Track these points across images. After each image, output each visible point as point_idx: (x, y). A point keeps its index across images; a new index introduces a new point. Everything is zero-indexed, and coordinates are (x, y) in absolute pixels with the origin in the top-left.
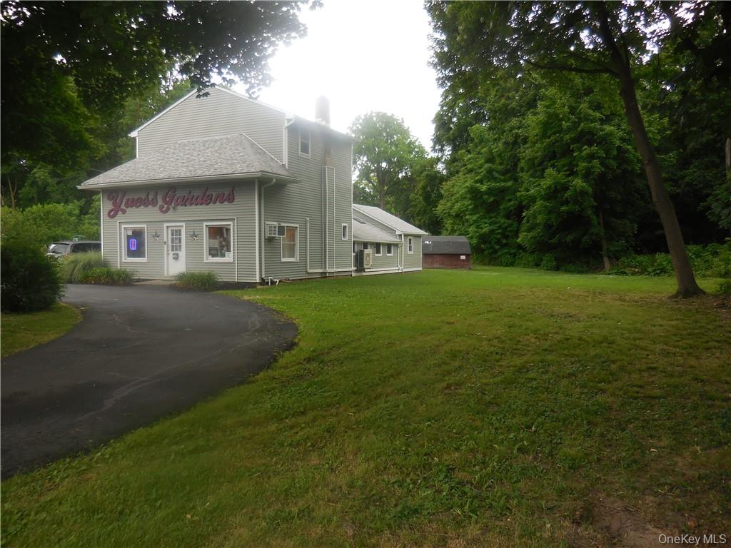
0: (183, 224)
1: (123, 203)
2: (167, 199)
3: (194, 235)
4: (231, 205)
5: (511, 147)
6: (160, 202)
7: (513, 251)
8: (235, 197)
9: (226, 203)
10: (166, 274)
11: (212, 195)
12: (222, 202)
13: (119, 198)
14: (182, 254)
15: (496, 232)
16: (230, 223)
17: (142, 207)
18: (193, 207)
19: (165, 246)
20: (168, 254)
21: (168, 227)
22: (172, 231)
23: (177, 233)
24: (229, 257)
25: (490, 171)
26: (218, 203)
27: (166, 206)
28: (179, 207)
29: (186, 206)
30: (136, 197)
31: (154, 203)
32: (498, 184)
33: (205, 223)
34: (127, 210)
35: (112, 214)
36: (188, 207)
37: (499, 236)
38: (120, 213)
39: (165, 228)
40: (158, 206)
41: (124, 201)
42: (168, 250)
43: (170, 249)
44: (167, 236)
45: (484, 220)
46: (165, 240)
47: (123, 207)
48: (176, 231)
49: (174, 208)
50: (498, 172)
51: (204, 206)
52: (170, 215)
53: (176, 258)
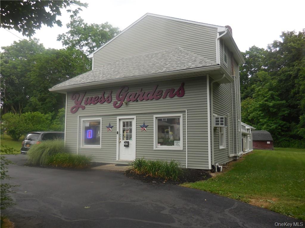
0: (134, 117)
1: (84, 101)
2: (121, 96)
3: (144, 126)
4: (181, 99)
5: (283, 82)
6: (114, 99)
7: (288, 139)
8: (186, 92)
9: (176, 97)
10: (117, 159)
11: (163, 91)
12: (172, 97)
13: (80, 98)
14: (133, 142)
15: (278, 128)
16: (181, 115)
17: (99, 104)
18: (144, 102)
19: (118, 135)
20: (120, 142)
21: (120, 120)
22: (124, 123)
23: (127, 124)
24: (178, 146)
25: (272, 95)
26: (168, 98)
27: (119, 102)
28: (131, 103)
29: (137, 101)
30: (94, 96)
31: (109, 101)
32: (277, 102)
33: (155, 116)
34: (86, 107)
35: (74, 110)
36: (139, 102)
37: (280, 130)
38: (80, 109)
39: (118, 121)
40: (112, 103)
41: (84, 99)
42: (120, 139)
43: (121, 138)
44: (119, 127)
45: (270, 122)
46: (118, 130)
47: (83, 104)
48: (127, 122)
49: (127, 104)
50: (276, 96)
51: (154, 101)
52: (122, 110)
53: (127, 145)
